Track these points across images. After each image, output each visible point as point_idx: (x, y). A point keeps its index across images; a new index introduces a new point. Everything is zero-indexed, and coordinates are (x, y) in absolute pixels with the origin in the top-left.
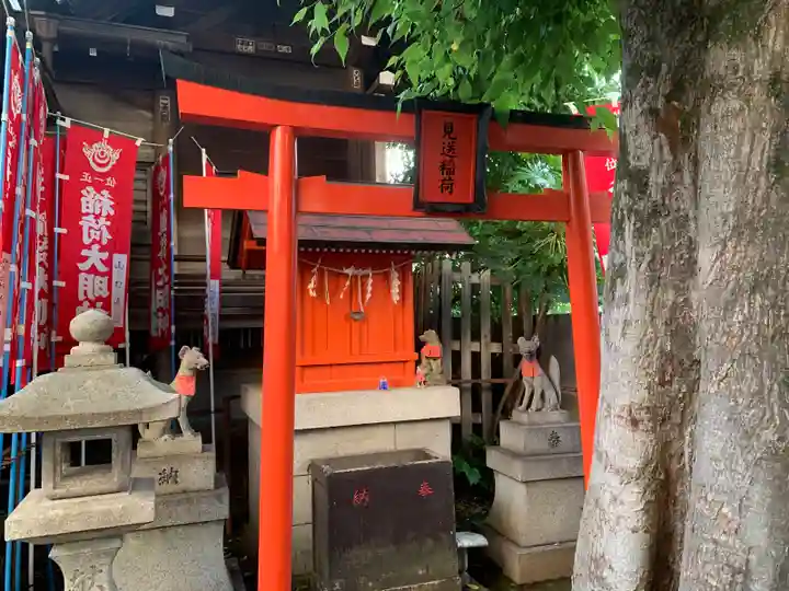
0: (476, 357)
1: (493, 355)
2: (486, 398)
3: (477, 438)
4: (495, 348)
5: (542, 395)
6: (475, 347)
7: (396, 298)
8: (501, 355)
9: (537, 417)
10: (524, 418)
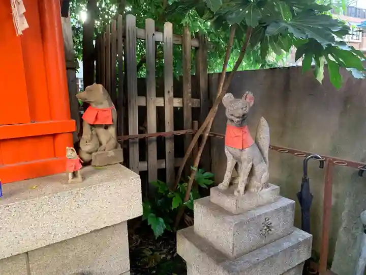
0: (160, 111)
1: (175, 108)
2: (169, 147)
3: (161, 182)
4: (177, 103)
5: (251, 173)
6: (160, 102)
7: (22, 25)
8: (182, 108)
9: (246, 203)
10: (228, 203)
